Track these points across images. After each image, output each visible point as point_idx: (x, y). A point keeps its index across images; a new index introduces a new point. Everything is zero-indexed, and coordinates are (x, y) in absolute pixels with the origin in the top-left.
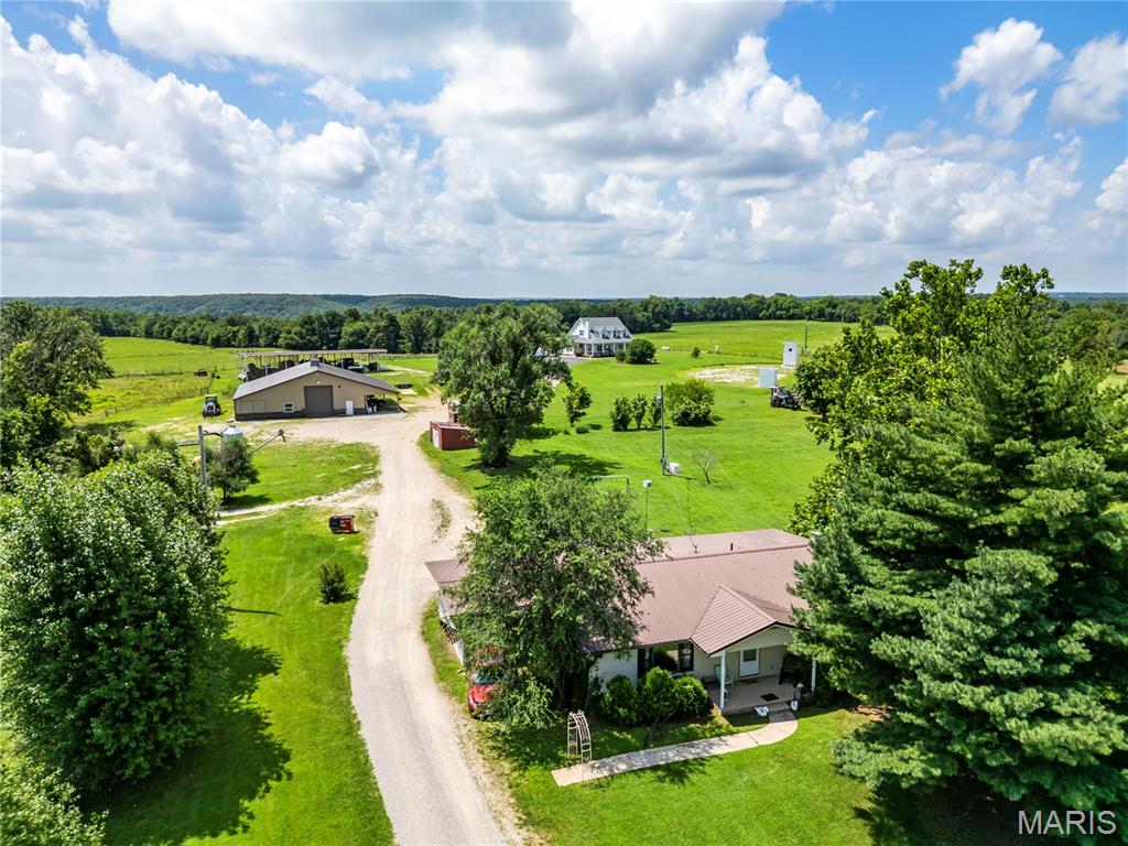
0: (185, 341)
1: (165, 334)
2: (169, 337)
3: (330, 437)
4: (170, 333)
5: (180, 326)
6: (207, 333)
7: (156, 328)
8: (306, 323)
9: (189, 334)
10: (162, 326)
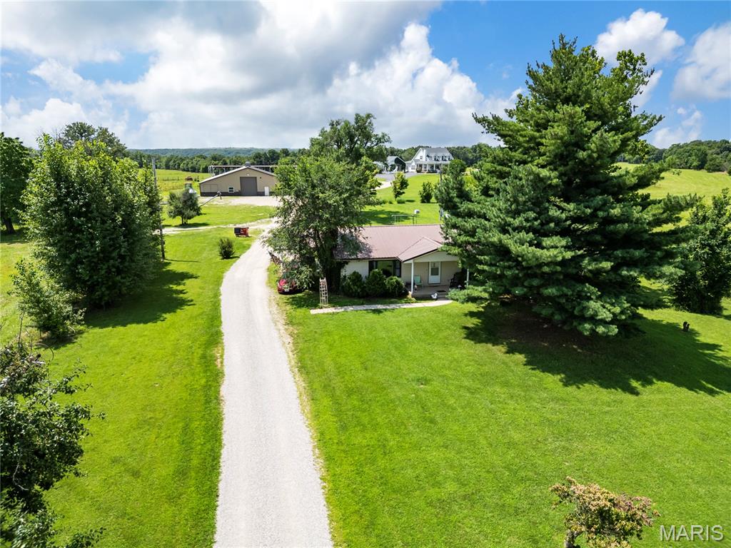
0: (188, 171)
1: (176, 167)
2: (178, 169)
3: (252, 203)
4: (179, 165)
5: (185, 162)
6: (200, 165)
7: (171, 163)
8: (257, 157)
9: (189, 166)
10: (174, 162)
